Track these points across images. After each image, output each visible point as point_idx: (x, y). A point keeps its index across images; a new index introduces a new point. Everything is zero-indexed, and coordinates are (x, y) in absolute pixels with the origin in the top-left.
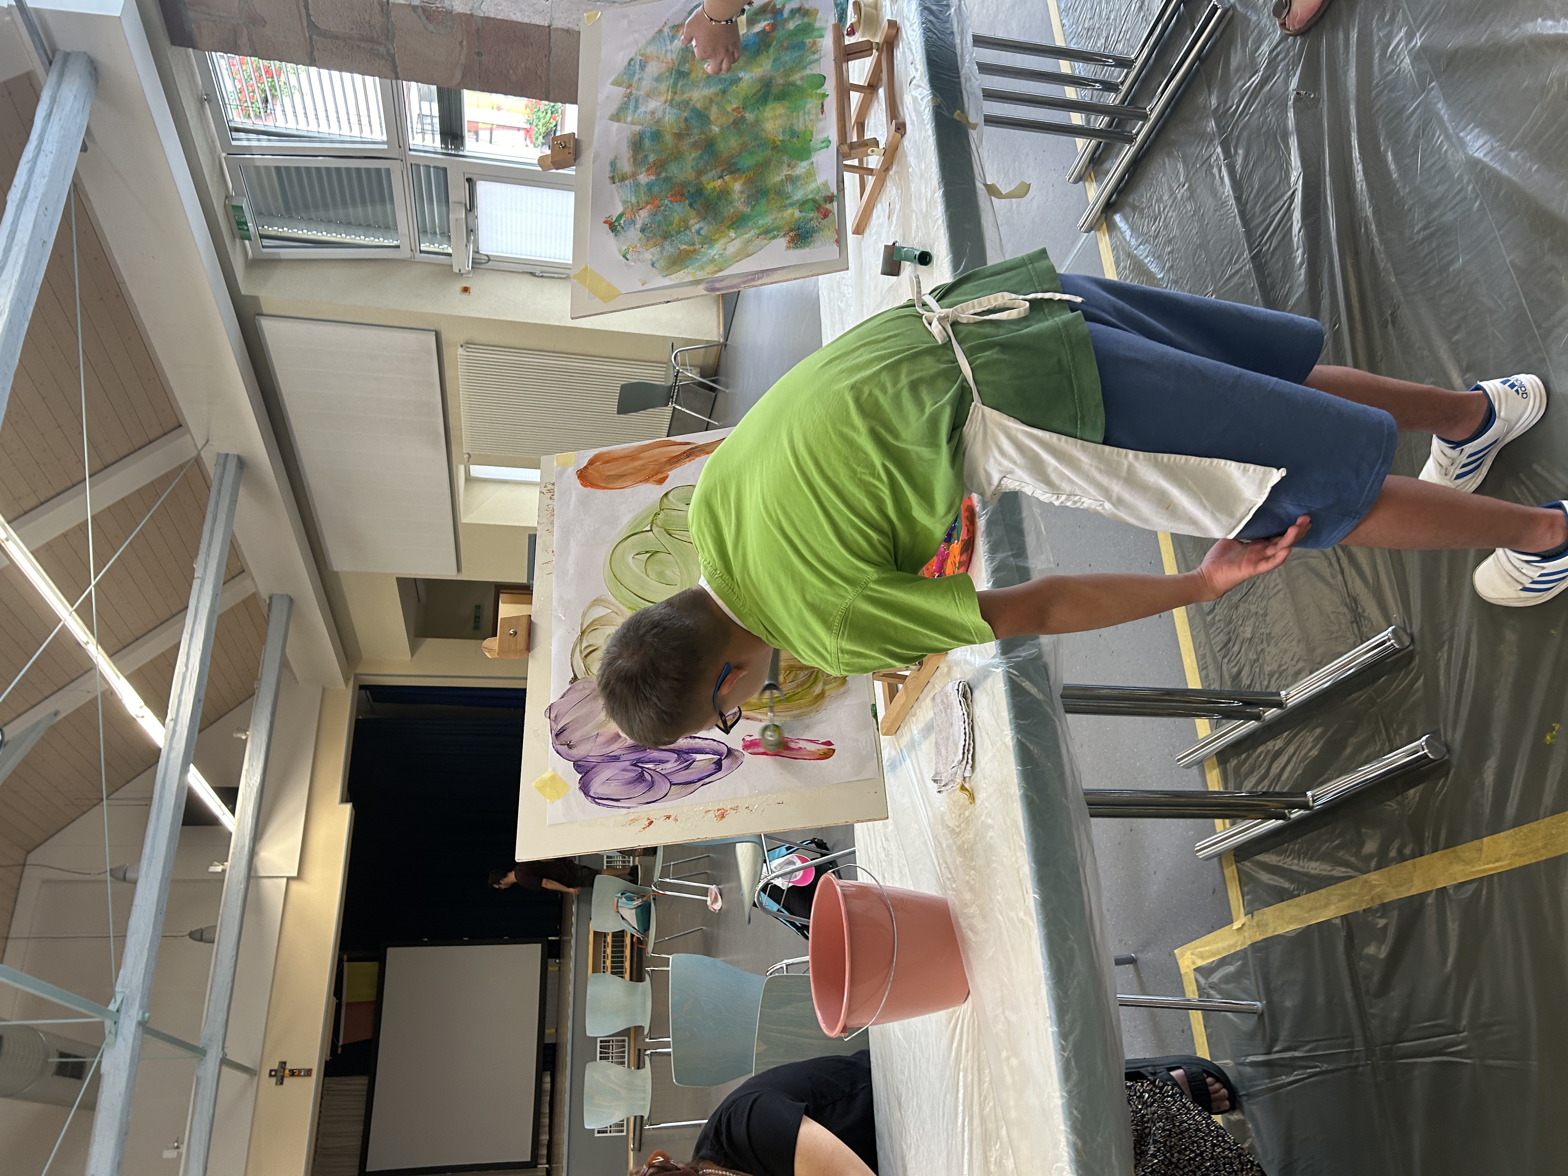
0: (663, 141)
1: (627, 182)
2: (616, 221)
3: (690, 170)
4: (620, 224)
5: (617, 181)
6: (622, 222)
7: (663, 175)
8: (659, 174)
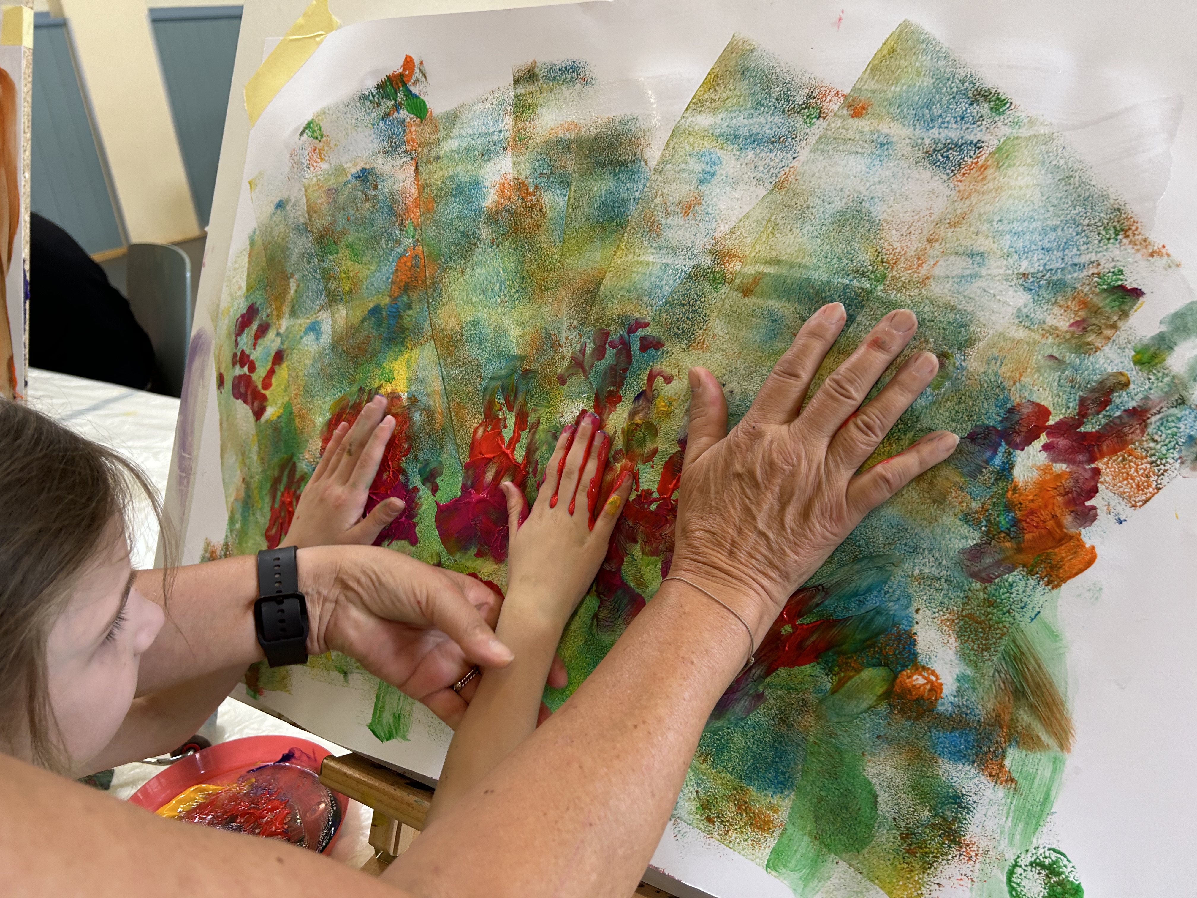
0: (591, 239)
1: (509, 120)
2: (409, 94)
3: (468, 316)
4: (397, 107)
5: (520, 90)
6: (404, 114)
7: (485, 233)
8: (492, 218)
